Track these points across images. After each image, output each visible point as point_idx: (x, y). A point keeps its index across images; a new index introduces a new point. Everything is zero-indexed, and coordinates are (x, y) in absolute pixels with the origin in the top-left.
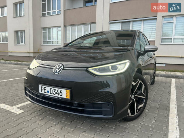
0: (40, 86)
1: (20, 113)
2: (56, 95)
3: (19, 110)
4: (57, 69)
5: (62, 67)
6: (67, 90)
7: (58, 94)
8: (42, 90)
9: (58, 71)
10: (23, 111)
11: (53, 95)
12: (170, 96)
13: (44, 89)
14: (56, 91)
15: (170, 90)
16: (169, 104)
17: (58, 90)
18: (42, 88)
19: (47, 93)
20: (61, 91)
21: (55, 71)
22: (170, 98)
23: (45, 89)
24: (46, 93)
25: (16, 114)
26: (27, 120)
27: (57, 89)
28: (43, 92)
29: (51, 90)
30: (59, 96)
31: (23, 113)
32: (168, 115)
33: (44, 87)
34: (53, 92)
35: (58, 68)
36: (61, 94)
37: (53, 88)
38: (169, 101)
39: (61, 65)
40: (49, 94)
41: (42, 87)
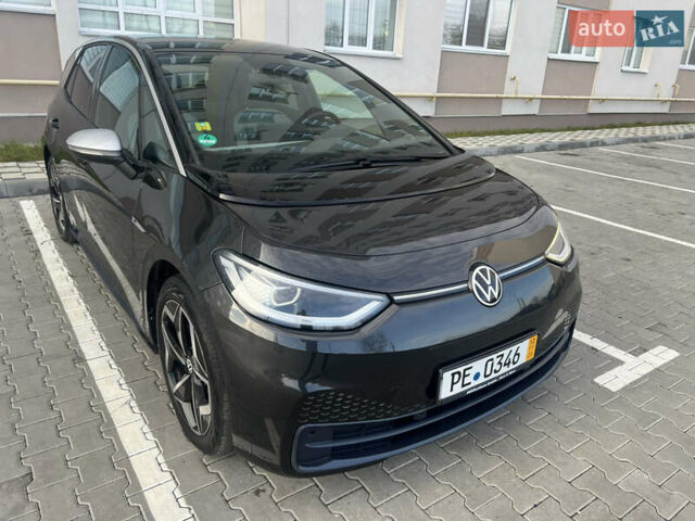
0: (447, 377)
2: (505, 369)
4: (490, 288)
6: (533, 338)
8: (453, 384)
11: (494, 375)
13: (465, 376)
14: (503, 361)
17: (511, 352)
18: (457, 376)
19: (474, 383)
20: (518, 348)
21: (488, 297)
23: (467, 373)
24: (469, 384)
27: (506, 352)
28: (458, 389)
29: (490, 363)
30: (511, 367)
33: (461, 369)
37: (494, 356)
40: (482, 379)
41: (453, 375)
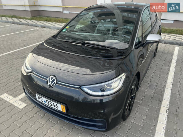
0: (37, 95)
1: (23, 108)
2: (52, 106)
3: (22, 103)
4: (50, 83)
5: (55, 81)
6: (63, 106)
7: (54, 106)
8: (39, 99)
9: (51, 85)
10: (26, 105)
11: (49, 105)
12: (167, 77)
13: (41, 99)
14: (52, 104)
15: (170, 67)
16: (164, 90)
17: (54, 103)
19: (44, 103)
20: (57, 104)
21: (49, 84)
22: (166, 81)
25: (19, 108)
26: (30, 118)
29: (47, 101)
30: (55, 108)
31: (25, 107)
32: (159, 109)
33: (40, 96)
34: (50, 104)
35: (51, 81)
36: (57, 107)
37: (49, 101)
38: (165, 86)
39: (54, 78)
40: (46, 103)
41: (38, 96)
